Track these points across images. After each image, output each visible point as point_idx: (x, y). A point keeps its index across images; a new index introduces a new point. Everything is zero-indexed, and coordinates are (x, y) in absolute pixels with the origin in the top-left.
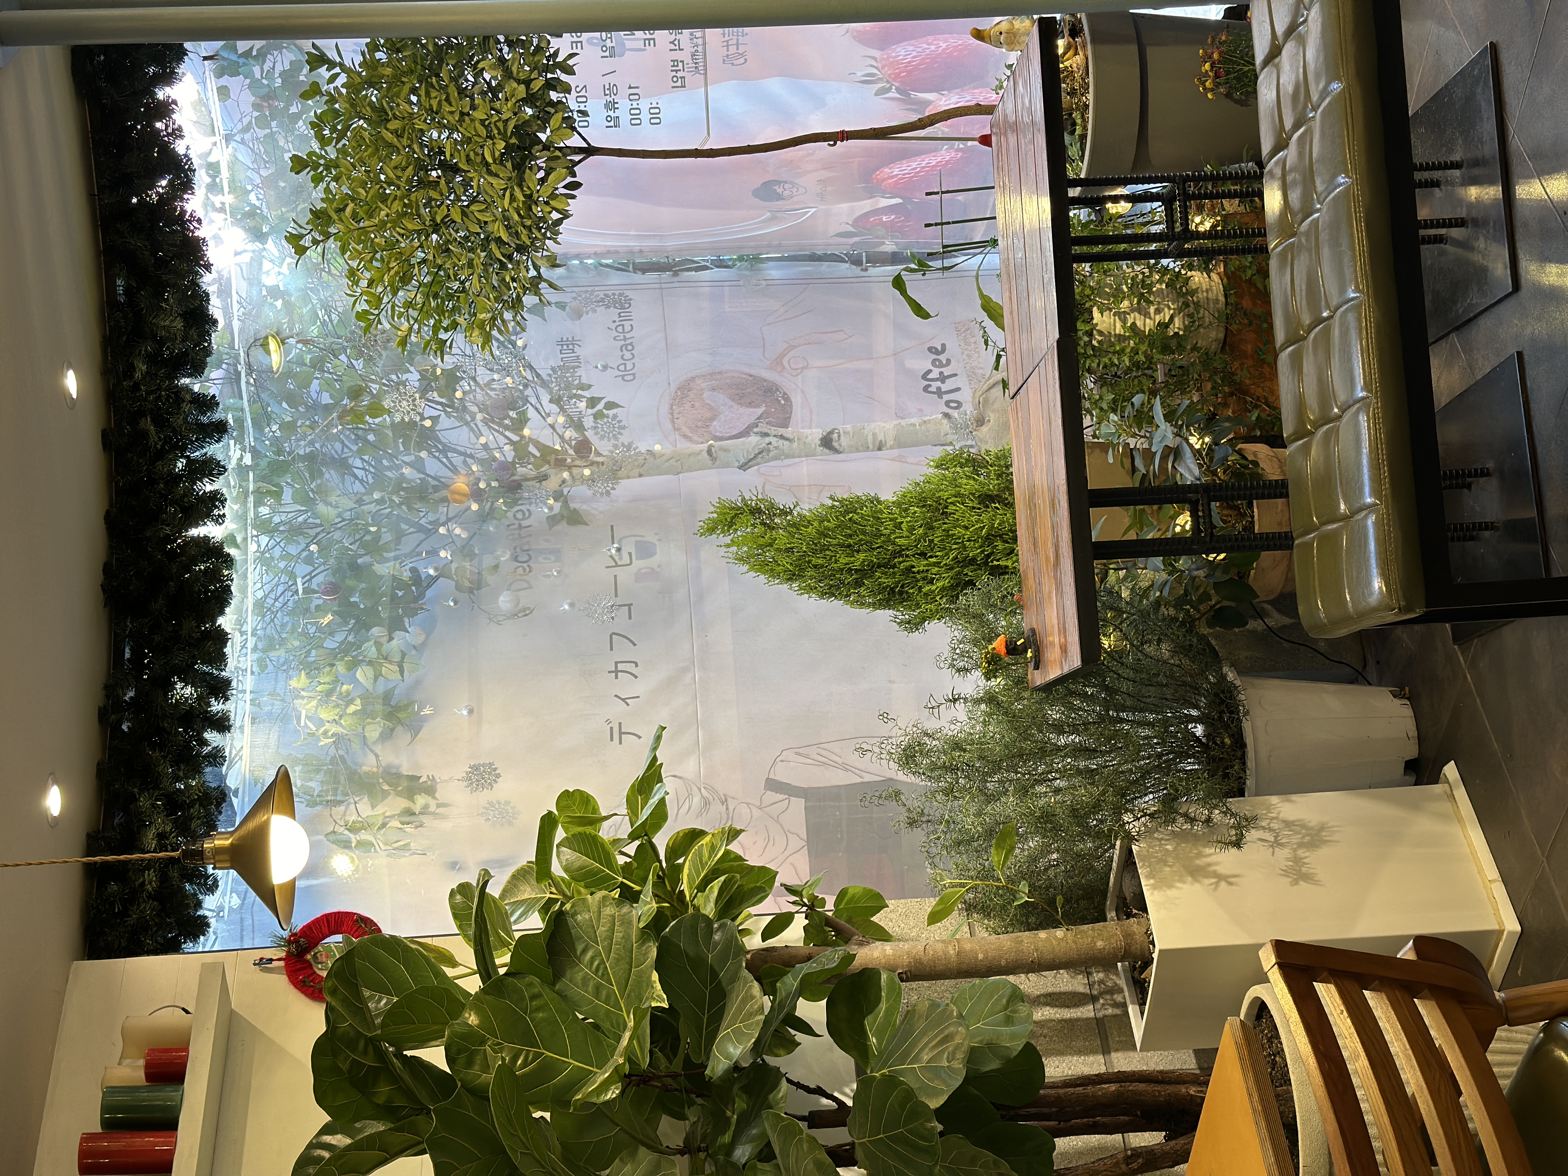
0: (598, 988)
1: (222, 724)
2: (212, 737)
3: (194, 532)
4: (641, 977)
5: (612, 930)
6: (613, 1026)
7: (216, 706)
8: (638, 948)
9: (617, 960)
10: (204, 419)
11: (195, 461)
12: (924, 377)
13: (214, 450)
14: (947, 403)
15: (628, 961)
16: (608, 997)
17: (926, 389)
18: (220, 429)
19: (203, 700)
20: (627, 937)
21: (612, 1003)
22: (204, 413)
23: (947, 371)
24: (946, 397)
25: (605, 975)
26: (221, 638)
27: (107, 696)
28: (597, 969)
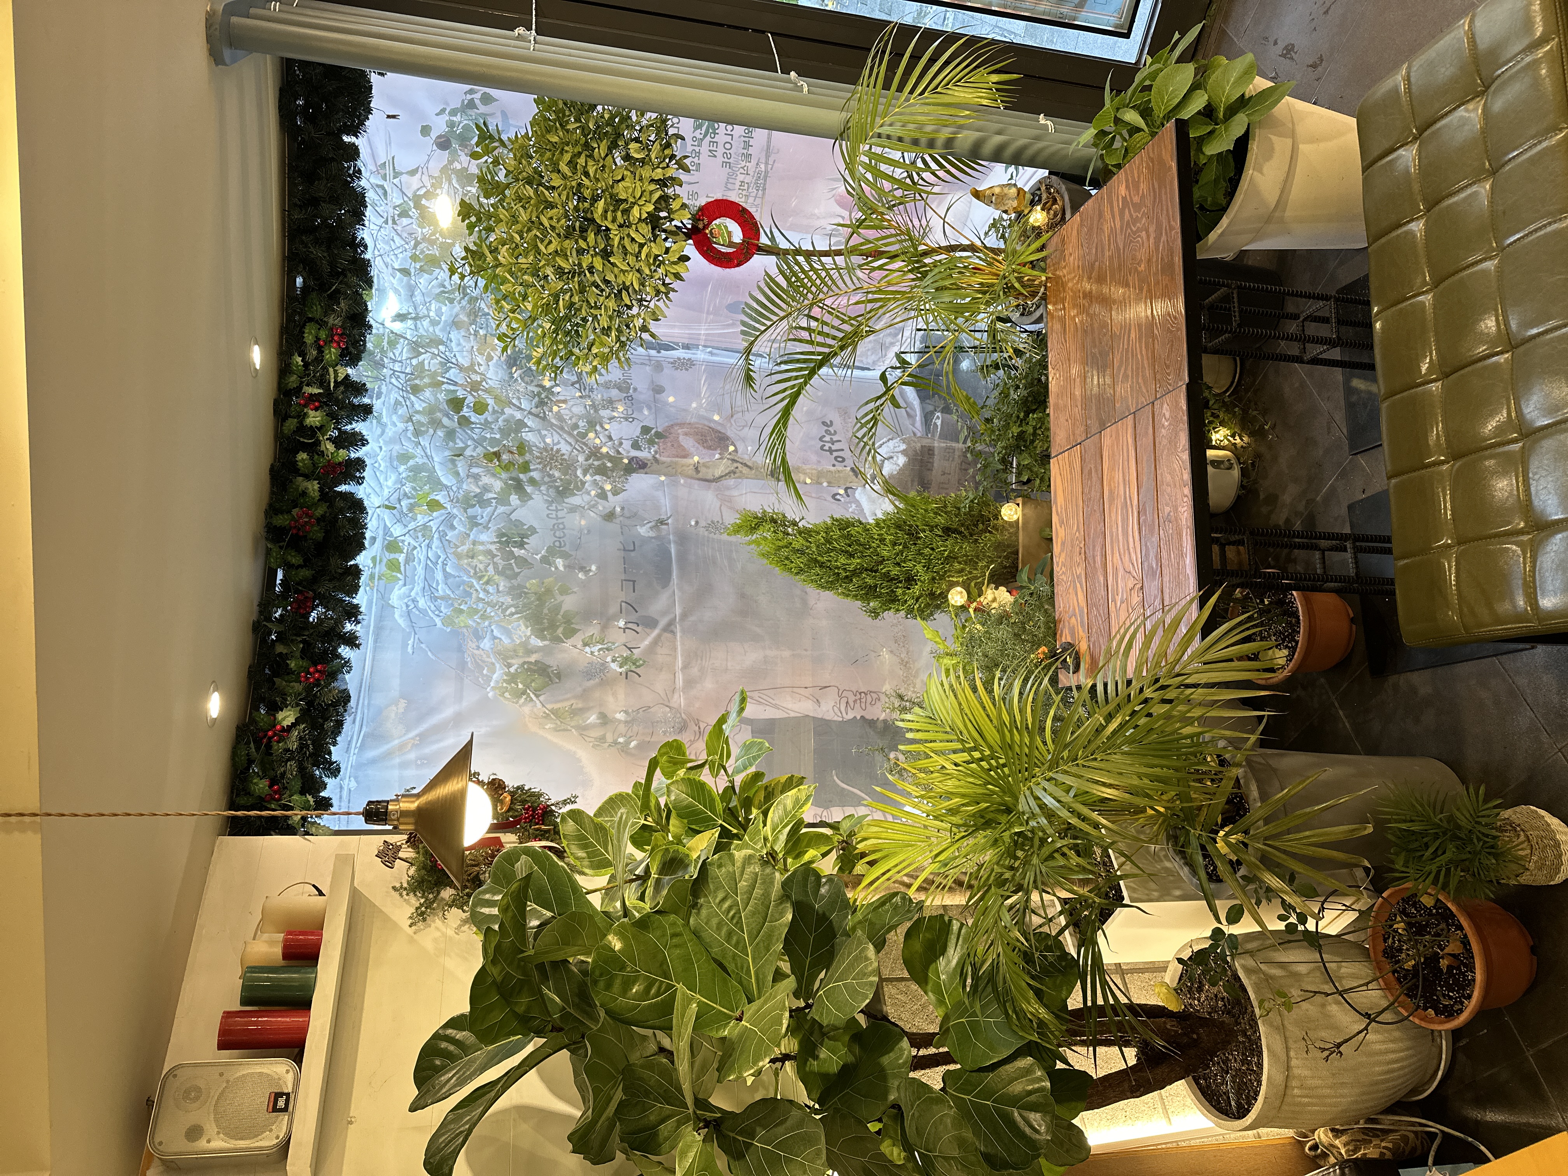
0: (730, 934)
1: (352, 641)
2: (344, 651)
3: (343, 488)
4: (772, 931)
5: (753, 886)
6: (737, 968)
7: (349, 627)
8: (777, 906)
9: (753, 914)
10: (356, 401)
11: (345, 432)
12: (821, 439)
13: (358, 426)
14: (836, 458)
15: (763, 915)
16: (738, 943)
17: (822, 448)
18: (367, 410)
19: (339, 623)
20: (766, 895)
21: (740, 948)
22: (356, 397)
23: (835, 438)
24: (835, 454)
25: (739, 923)
26: (356, 572)
27: (261, 613)
28: (733, 917)
